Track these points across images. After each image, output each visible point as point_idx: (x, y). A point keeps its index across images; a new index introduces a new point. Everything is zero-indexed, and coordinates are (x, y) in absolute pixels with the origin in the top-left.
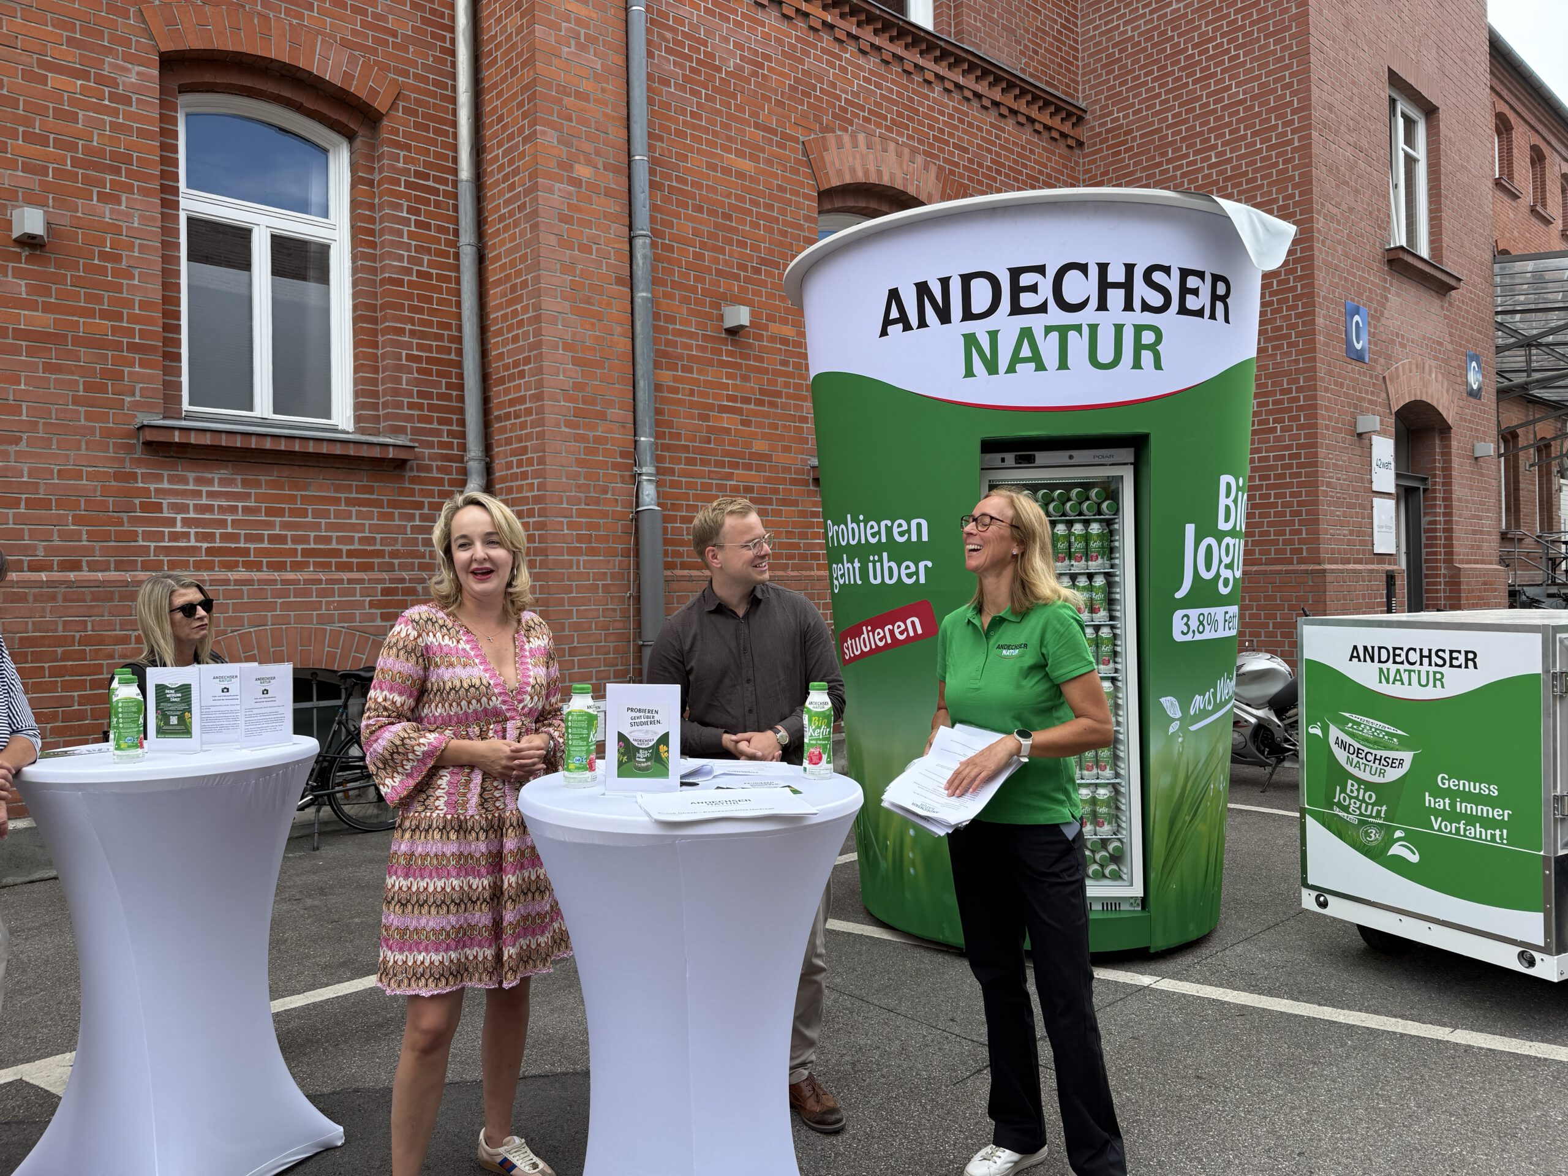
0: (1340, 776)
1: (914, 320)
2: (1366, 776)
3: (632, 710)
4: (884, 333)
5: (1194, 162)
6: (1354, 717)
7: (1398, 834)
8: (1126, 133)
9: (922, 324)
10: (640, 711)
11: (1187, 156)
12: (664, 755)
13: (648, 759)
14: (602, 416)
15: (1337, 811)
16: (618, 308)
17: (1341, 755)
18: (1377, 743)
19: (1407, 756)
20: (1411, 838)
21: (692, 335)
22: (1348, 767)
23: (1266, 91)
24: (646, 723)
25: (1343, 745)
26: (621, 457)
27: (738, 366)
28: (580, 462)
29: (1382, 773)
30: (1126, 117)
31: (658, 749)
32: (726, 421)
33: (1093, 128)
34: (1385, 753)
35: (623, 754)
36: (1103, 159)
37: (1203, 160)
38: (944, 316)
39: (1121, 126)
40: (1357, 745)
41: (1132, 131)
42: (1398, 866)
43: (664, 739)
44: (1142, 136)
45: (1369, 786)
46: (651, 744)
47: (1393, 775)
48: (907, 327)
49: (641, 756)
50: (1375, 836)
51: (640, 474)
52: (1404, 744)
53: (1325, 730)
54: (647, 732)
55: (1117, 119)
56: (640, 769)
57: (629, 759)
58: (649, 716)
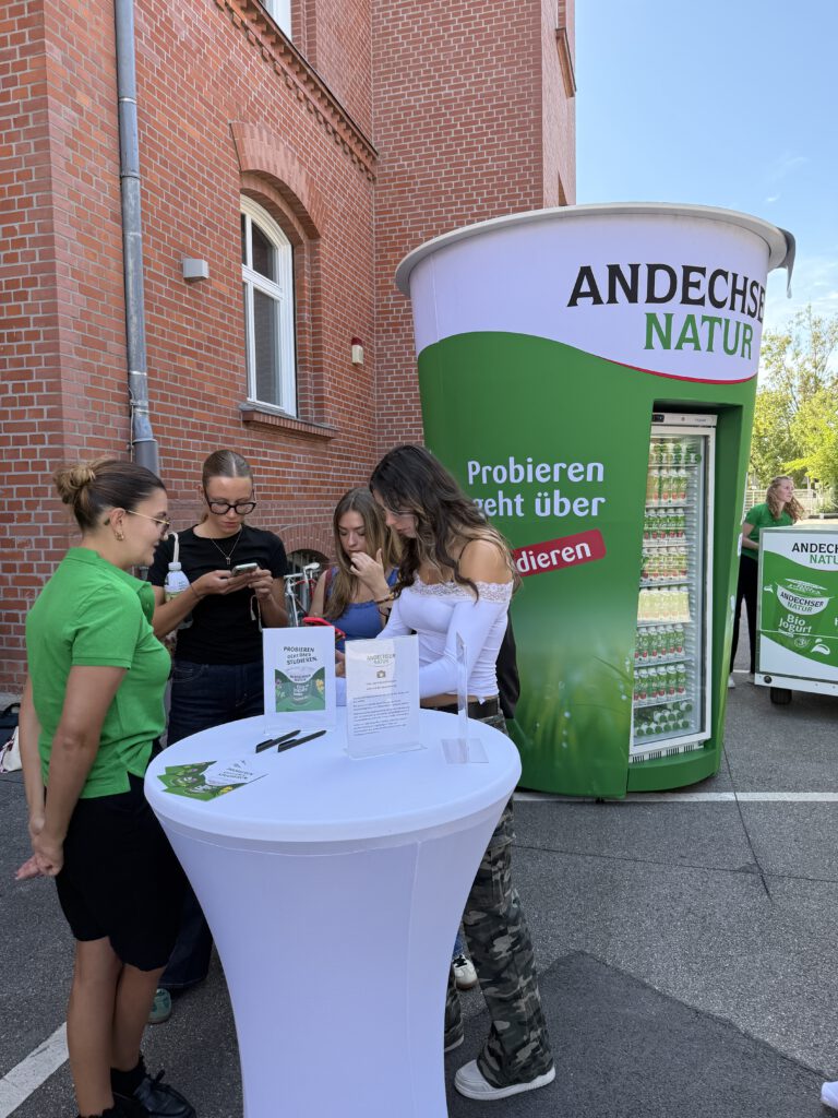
0: (784, 613)
1: (604, 295)
2: (800, 612)
3: (289, 649)
4: (573, 303)
5: (461, 210)
6: (793, 581)
7: (818, 640)
8: (410, 178)
9: (612, 299)
10: (296, 649)
11: (456, 204)
12: (320, 689)
13: (305, 694)
14: (103, 346)
15: (780, 631)
16: (112, 242)
17: (784, 602)
18: (807, 594)
19: (826, 600)
20: (825, 642)
21: (162, 279)
22: (789, 608)
23: (512, 170)
24: (302, 661)
25: (786, 597)
26: (120, 389)
27: (193, 314)
28: (89, 392)
29: (810, 610)
30: (409, 165)
31: (314, 684)
32: (187, 363)
33: (383, 169)
34: (811, 599)
35: (281, 690)
36: (390, 194)
37: (468, 209)
38: (632, 296)
39: (405, 172)
40: (794, 596)
41: (413, 177)
42: (818, 657)
43: (320, 674)
44: (422, 183)
45: (801, 617)
46: (308, 679)
47: (816, 610)
48: (598, 301)
49: (298, 692)
50: (804, 643)
51: (135, 407)
52: (824, 594)
53: (775, 589)
54: (304, 668)
55: (402, 166)
56: (297, 703)
57: (287, 696)
58: (306, 653)
